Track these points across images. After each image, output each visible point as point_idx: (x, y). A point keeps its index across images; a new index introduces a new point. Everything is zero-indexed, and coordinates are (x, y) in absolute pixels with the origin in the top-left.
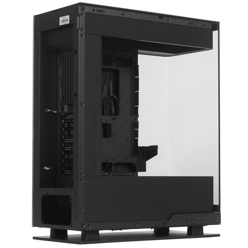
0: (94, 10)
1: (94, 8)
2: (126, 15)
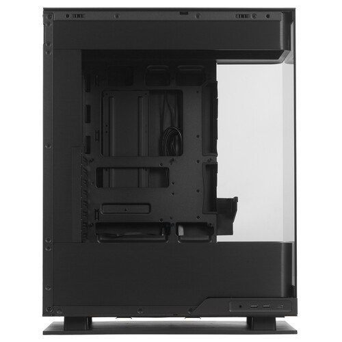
0: (68, 16)
1: (67, 13)
2: (122, 17)
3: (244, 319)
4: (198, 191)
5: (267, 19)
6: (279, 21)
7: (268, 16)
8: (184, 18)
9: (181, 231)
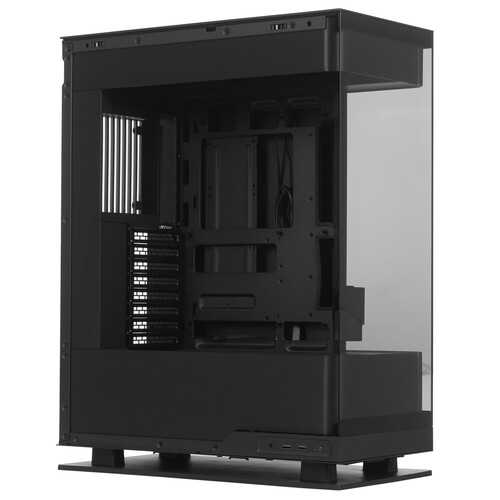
3: (297, 465)
4: (311, 277)
5: (310, 28)
6: (322, 30)
7: (309, 24)
8: (212, 35)
9: (296, 334)
